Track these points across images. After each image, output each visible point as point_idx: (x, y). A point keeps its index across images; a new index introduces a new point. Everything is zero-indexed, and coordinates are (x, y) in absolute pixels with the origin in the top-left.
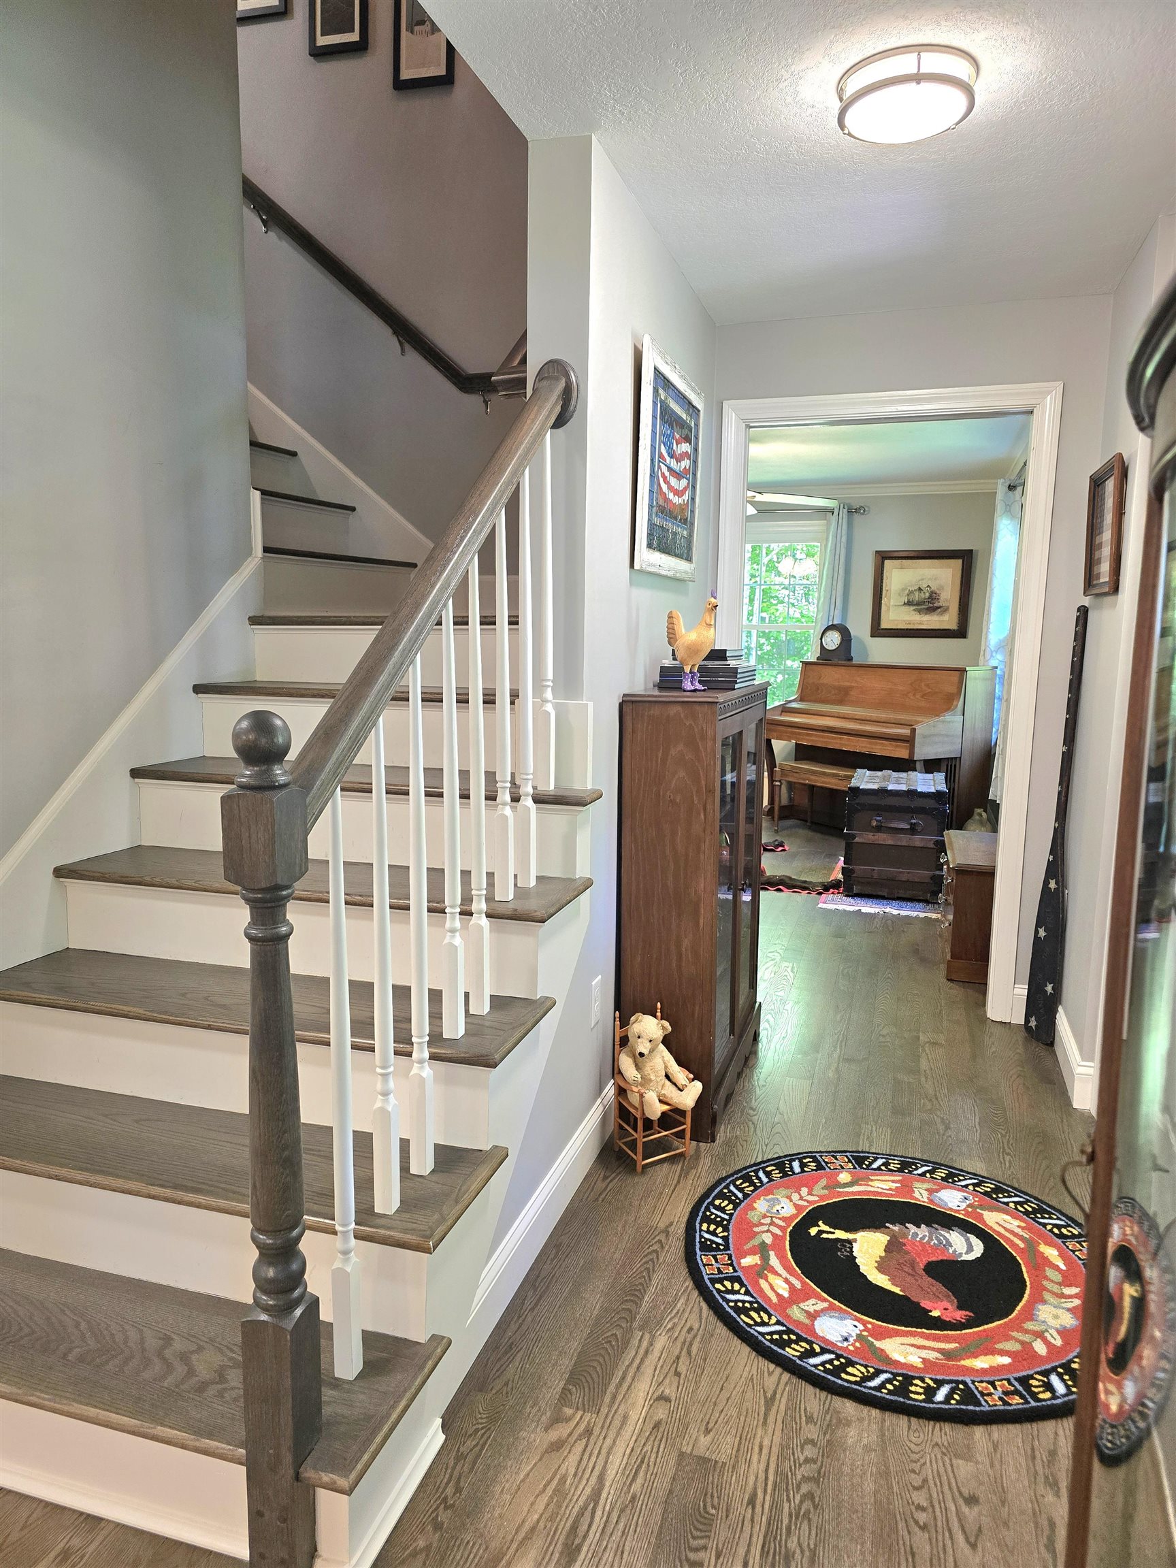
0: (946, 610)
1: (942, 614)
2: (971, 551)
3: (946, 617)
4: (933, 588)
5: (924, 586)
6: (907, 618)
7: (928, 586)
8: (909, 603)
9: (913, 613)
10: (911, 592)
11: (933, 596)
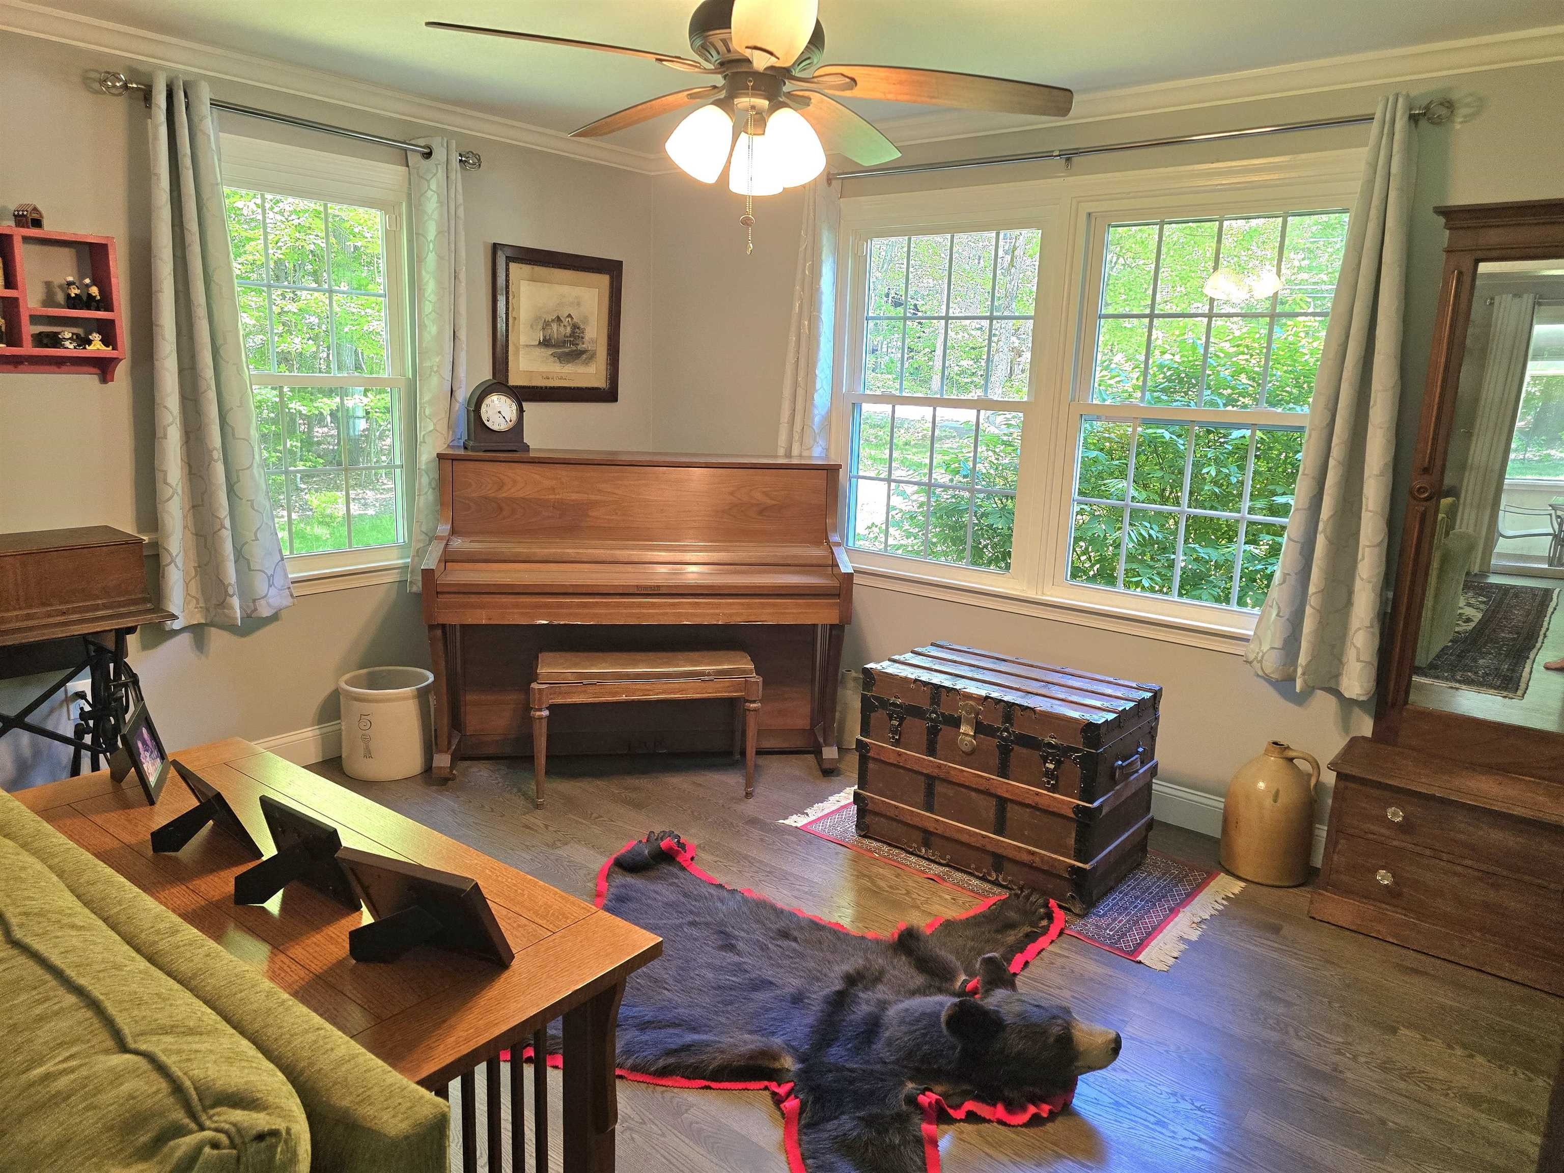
0: (590, 356)
1: (587, 362)
2: (620, 263)
3: (592, 369)
4: (575, 320)
5: (563, 314)
6: (543, 368)
7: (569, 316)
8: (546, 343)
9: (552, 359)
10: (546, 325)
11: (576, 332)
